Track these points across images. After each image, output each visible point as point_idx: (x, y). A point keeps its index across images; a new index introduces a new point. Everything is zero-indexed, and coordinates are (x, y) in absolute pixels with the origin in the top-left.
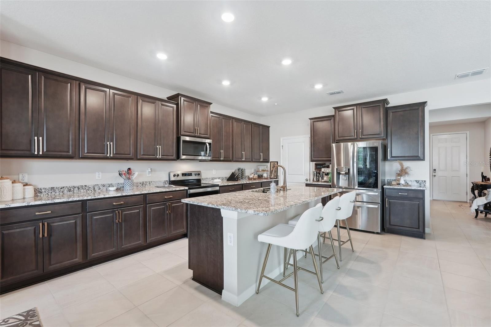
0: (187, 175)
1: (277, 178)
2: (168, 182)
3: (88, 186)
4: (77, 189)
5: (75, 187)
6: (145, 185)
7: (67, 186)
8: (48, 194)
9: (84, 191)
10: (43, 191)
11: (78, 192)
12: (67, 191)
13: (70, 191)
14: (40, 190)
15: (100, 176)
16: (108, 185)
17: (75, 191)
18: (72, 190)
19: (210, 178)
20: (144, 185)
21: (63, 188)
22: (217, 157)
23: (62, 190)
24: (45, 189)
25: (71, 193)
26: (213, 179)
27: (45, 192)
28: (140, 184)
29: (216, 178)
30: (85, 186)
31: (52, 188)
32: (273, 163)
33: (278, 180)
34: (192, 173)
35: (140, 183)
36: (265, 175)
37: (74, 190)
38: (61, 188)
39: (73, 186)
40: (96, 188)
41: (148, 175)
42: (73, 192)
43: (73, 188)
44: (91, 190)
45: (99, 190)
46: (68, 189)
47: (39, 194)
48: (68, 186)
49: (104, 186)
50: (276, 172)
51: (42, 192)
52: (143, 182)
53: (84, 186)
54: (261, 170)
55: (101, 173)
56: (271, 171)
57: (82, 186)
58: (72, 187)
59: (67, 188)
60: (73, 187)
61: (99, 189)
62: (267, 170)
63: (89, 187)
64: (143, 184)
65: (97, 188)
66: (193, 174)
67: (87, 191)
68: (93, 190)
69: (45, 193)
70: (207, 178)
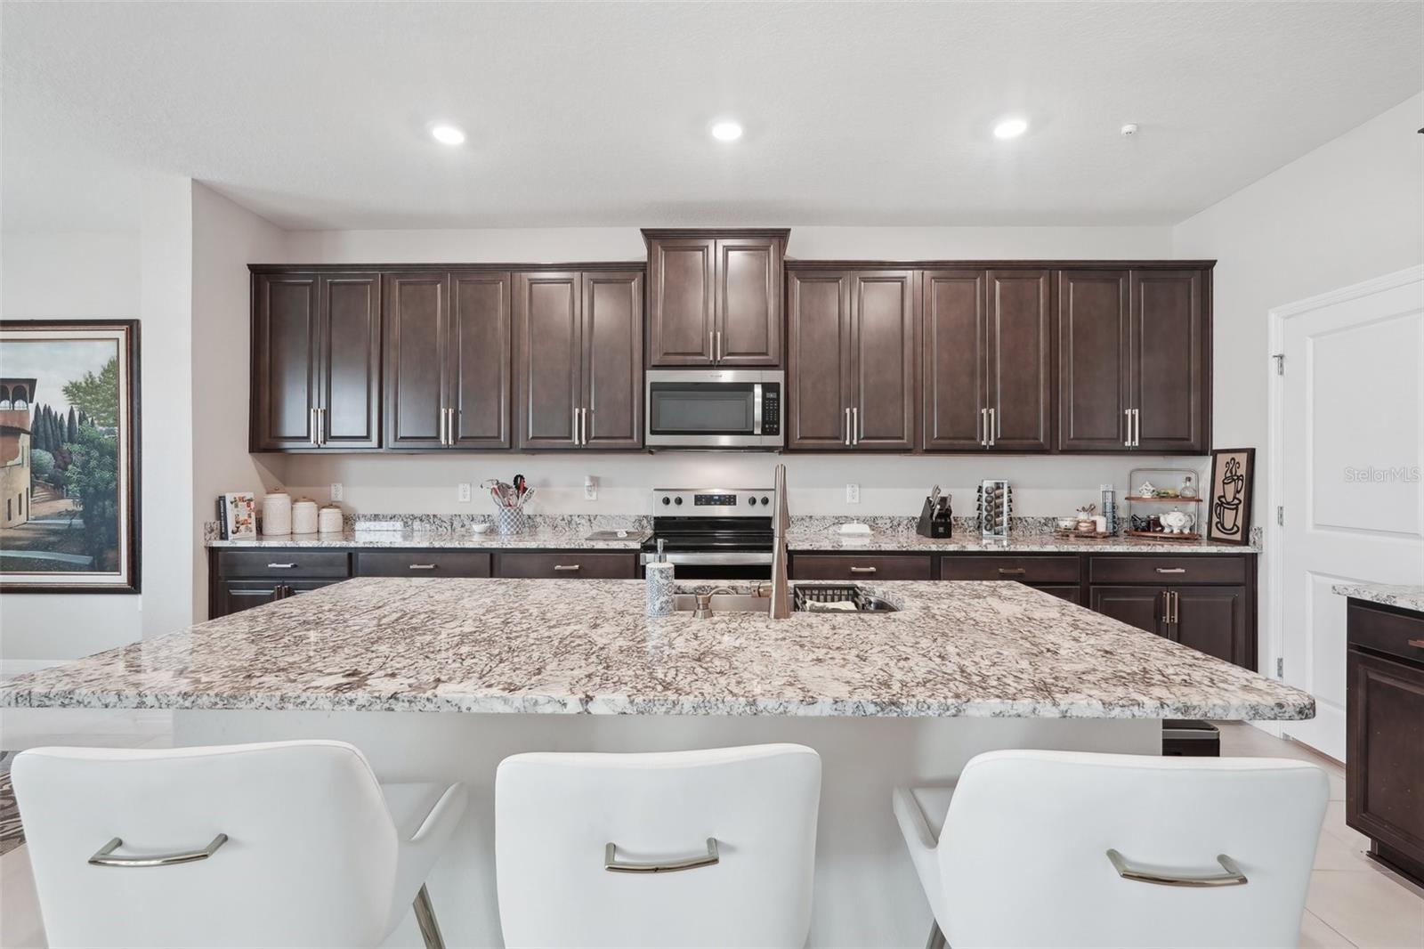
0: (716, 500)
1: (1245, 541)
2: (648, 522)
3: (438, 516)
4: (418, 521)
5: (415, 517)
6: (578, 524)
9: (433, 527)
13: (405, 524)
15: (466, 492)
19: (824, 518)
20: (575, 526)
22: (829, 434)
25: (408, 529)
26: (839, 521)
28: (563, 519)
29: (848, 520)
30: (434, 516)
32: (1228, 457)
33: (1254, 556)
34: (735, 496)
35: (561, 518)
36: (1174, 520)
38: (391, 518)
40: (457, 524)
41: (587, 497)
42: (411, 528)
44: (446, 527)
45: (462, 529)
46: (403, 520)
50: (1241, 507)
52: (571, 516)
53: (432, 517)
54: (1147, 495)
55: (470, 488)
56: (1216, 501)
57: (428, 515)
58: (409, 517)
59: (401, 519)
61: (462, 526)
62: (1189, 494)
63: (442, 518)
64: (570, 522)
66: (742, 499)
67: (437, 528)
68: (450, 527)
70: (811, 517)
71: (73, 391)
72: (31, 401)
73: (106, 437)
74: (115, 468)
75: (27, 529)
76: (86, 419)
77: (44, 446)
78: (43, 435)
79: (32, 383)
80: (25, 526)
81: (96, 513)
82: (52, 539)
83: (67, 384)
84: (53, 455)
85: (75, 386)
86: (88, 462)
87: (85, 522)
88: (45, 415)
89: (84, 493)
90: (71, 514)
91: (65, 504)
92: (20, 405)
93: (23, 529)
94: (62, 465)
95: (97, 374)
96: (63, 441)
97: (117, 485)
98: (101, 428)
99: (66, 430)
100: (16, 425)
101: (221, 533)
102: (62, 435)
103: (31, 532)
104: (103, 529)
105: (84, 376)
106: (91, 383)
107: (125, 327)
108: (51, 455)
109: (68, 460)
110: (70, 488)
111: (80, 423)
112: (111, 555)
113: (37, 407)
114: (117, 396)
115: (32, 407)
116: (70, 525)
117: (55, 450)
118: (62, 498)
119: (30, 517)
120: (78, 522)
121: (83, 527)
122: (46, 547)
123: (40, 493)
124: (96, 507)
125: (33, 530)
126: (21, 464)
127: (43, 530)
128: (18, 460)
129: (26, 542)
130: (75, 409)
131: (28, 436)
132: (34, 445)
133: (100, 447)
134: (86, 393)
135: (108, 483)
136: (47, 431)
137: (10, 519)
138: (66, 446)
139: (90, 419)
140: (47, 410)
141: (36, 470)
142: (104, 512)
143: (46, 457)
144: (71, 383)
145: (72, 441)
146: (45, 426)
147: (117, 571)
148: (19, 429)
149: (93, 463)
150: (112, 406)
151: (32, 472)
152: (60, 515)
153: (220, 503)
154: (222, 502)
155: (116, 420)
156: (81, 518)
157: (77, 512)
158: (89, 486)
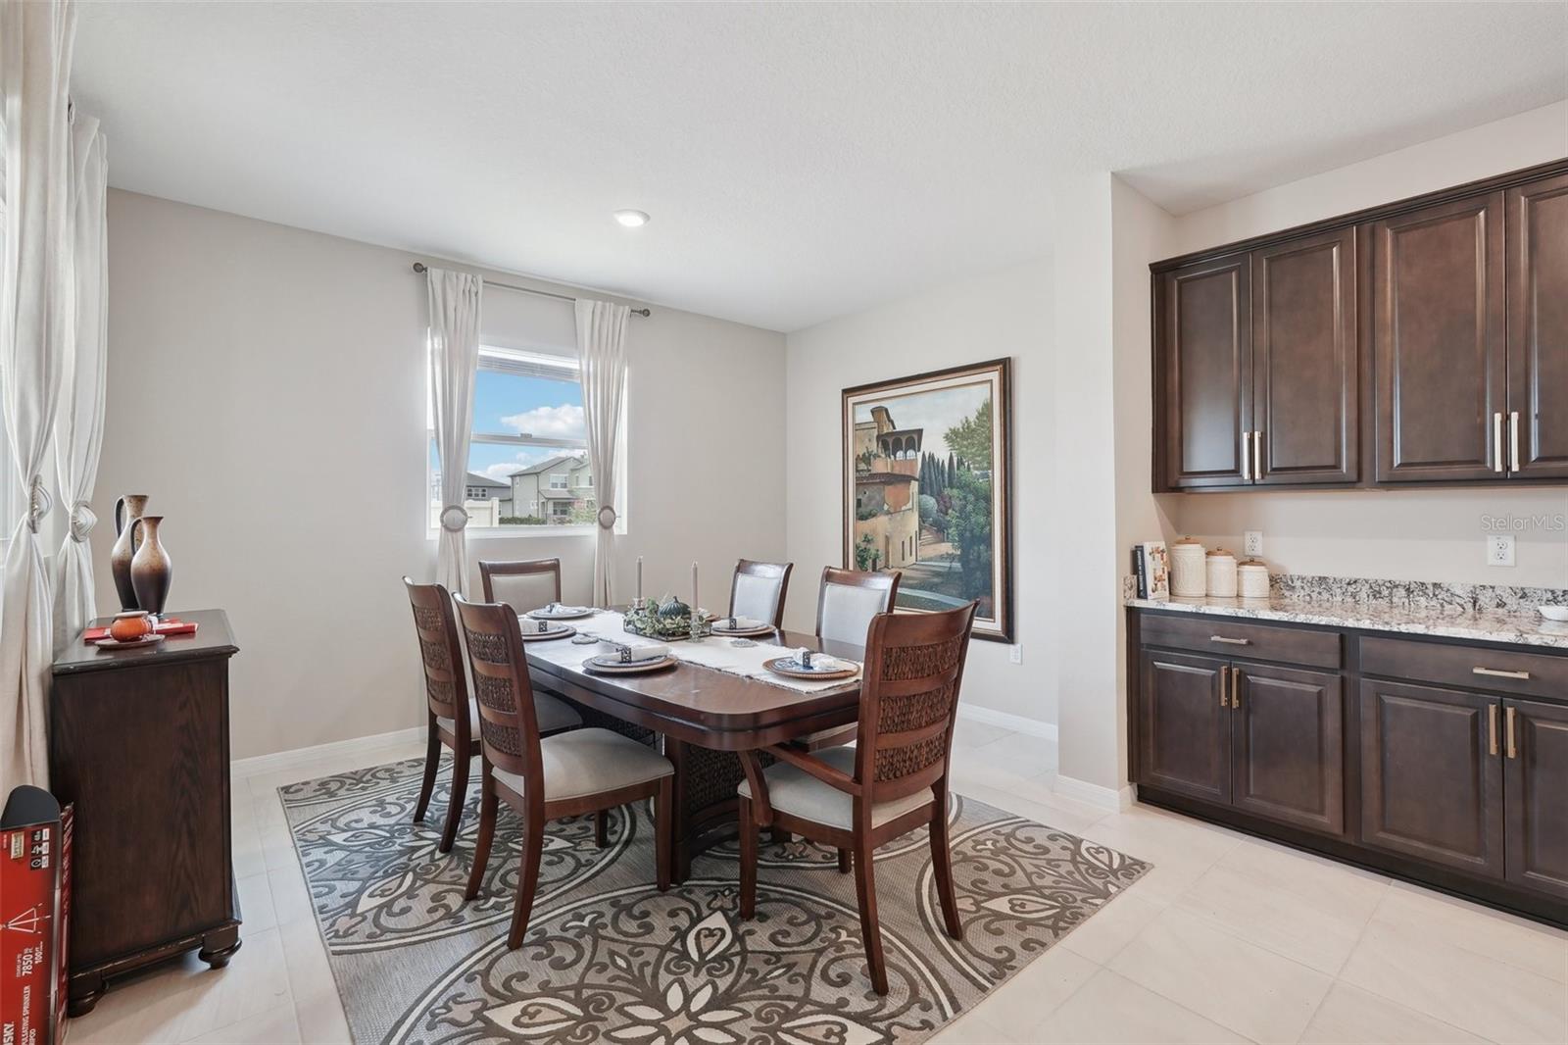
3: (1445, 586)
4: (1403, 592)
5: (1396, 586)
7: (1366, 578)
8: (1309, 595)
9: (1432, 603)
10: (1298, 584)
11: (1406, 604)
12: (1368, 596)
13: (1376, 594)
14: (1290, 583)
15: (1510, 552)
16: (1549, 595)
17: (1395, 600)
18: (1386, 592)
21: (1355, 582)
23: (1351, 589)
24: (1303, 579)
25: (1383, 603)
27: (1303, 588)
30: (1435, 585)
31: (1322, 580)
37: (1390, 594)
38: (1349, 584)
39: (1390, 582)
40: (1485, 599)
42: (1387, 600)
43: (1387, 588)
44: (1461, 606)
45: (1500, 610)
46: (1371, 587)
47: (1287, 593)
48: (1372, 576)
49: (1524, 596)
51: (1294, 587)
53: (1431, 587)
55: (1511, 543)
57: (1423, 584)
58: (1384, 585)
59: (1368, 586)
60: (1389, 585)
61: (1498, 605)
63: (1452, 590)
65: (1487, 601)
67: (1442, 605)
68: (1470, 605)
69: (1302, 593)
71: (953, 437)
72: (919, 450)
73: (981, 481)
74: (989, 513)
75: (917, 570)
76: (963, 464)
77: (929, 492)
78: (928, 481)
79: (920, 432)
80: (915, 566)
81: (971, 557)
82: (936, 580)
83: (948, 431)
84: (937, 501)
85: (954, 432)
86: (965, 506)
87: (962, 565)
88: (930, 462)
89: (961, 535)
90: (951, 557)
91: (946, 548)
92: (911, 453)
93: (913, 569)
94: (944, 509)
95: (972, 418)
96: (944, 487)
97: (990, 529)
98: (976, 472)
99: (946, 475)
100: (908, 473)
101: (1139, 591)
102: (943, 481)
103: (919, 572)
104: (978, 574)
105: (961, 421)
106: (968, 428)
107: (998, 367)
108: (934, 500)
109: (948, 505)
110: (950, 531)
111: (958, 469)
112: (985, 600)
113: (924, 455)
114: (990, 439)
115: (920, 455)
116: (950, 568)
117: (939, 496)
118: (944, 541)
119: (919, 558)
120: (957, 565)
121: (961, 570)
122: (931, 588)
123: (927, 536)
124: (972, 551)
125: (921, 571)
126: (911, 509)
127: (930, 571)
128: (909, 505)
129: (916, 582)
130: (954, 455)
131: (917, 483)
132: (922, 491)
133: (976, 491)
134: (963, 438)
135: (982, 528)
136: (934, 478)
137: (903, 559)
138: (947, 491)
139: (966, 464)
140: (932, 457)
141: (923, 515)
142: (979, 557)
143: (931, 502)
144: (950, 429)
145: (951, 486)
146: (930, 472)
147: (991, 618)
148: (910, 476)
149: (970, 507)
150: (986, 449)
151: (920, 516)
152: (942, 558)
153: (1136, 555)
154: (1139, 553)
155: (989, 463)
156: (959, 562)
157: (956, 555)
158: (966, 530)
